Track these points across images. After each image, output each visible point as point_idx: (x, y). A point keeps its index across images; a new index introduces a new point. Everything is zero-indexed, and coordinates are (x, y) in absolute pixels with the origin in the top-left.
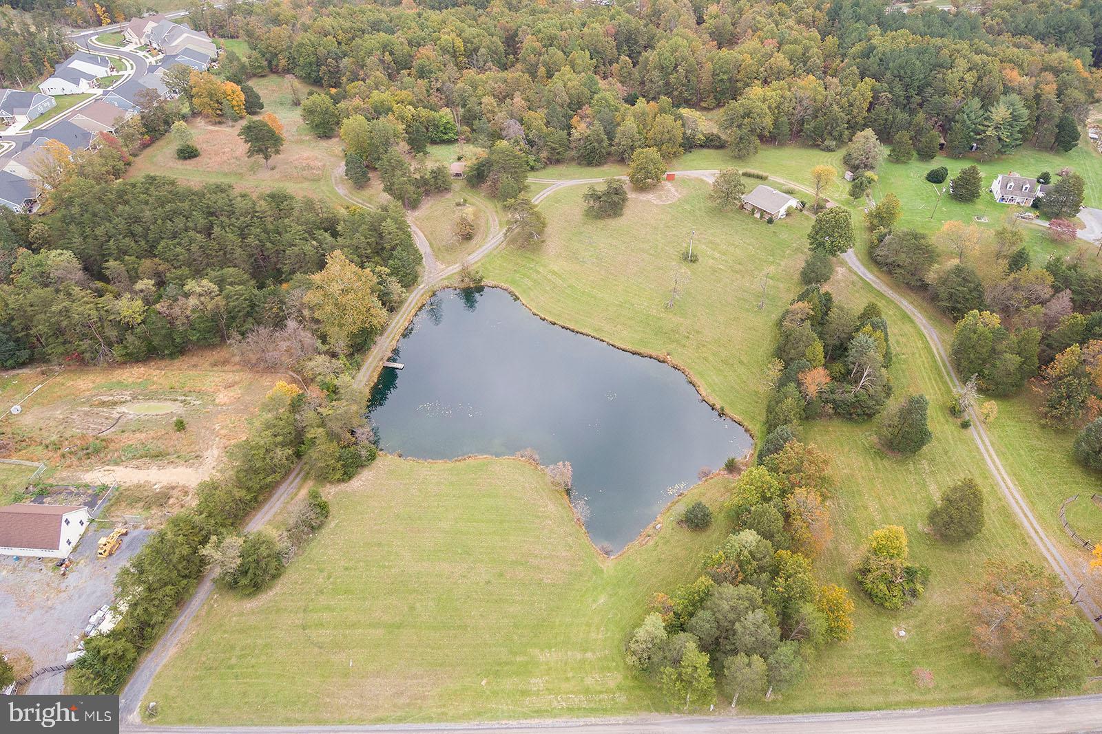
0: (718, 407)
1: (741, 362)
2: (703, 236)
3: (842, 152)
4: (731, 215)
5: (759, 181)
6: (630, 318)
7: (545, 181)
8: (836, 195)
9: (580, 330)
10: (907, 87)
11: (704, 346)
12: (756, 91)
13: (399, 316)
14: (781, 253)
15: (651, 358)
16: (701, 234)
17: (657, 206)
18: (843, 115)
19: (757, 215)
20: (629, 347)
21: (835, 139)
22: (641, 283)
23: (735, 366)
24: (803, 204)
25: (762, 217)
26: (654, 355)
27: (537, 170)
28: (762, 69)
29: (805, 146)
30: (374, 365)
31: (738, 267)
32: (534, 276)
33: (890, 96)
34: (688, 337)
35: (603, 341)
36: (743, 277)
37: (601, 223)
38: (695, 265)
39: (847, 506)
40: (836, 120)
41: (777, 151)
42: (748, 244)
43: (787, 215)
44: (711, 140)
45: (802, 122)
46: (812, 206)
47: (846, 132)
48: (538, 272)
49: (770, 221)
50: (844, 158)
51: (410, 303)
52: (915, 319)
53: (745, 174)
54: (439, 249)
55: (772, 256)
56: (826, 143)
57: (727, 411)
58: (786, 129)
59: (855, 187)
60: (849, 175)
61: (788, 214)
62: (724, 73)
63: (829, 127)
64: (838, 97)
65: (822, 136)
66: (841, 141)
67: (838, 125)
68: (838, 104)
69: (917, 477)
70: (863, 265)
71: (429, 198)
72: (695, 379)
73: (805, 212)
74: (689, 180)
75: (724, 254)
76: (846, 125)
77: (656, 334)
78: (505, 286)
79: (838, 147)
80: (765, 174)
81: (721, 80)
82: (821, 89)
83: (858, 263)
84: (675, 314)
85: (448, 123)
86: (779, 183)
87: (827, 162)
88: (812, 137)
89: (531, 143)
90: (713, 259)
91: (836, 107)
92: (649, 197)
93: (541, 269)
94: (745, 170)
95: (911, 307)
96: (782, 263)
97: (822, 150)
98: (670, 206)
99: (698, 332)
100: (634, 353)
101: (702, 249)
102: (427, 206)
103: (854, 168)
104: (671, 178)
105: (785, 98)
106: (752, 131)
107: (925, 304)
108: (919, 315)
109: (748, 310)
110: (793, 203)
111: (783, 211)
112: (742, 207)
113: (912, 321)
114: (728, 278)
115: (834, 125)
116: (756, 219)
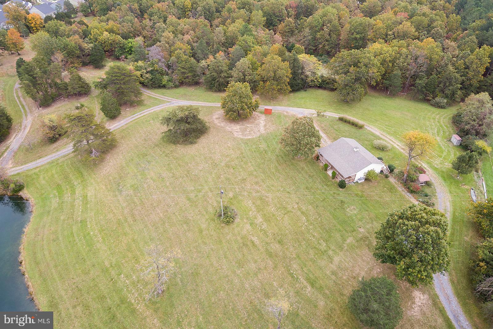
2: (257, 187)
3: (452, 111)
4: (302, 164)
5: (353, 129)
7: (165, 98)
8: (437, 162)
12: (376, 47)
14: (340, 239)
16: (257, 183)
17: (234, 139)
18: (458, 76)
19: (330, 173)
21: (447, 97)
24: (391, 169)
25: (333, 176)
27: (169, 88)
28: (390, 33)
29: (415, 99)
31: (275, 247)
36: (275, 267)
38: (226, 229)
40: (449, 79)
41: (387, 100)
42: (303, 213)
43: (366, 179)
44: (328, 83)
45: (415, 77)
46: (402, 173)
47: (459, 92)
49: (342, 185)
50: (453, 118)
53: (341, 119)
55: (326, 241)
56: (438, 99)
58: (398, 82)
59: (461, 160)
60: (456, 139)
61: (368, 179)
62: (358, 33)
63: (442, 85)
64: (455, 59)
65: (433, 92)
66: (452, 100)
67: (451, 84)
68: (453, 65)
73: (392, 180)
74: (286, 116)
75: (268, 220)
76: (459, 86)
79: (449, 105)
80: (360, 122)
81: (356, 39)
82: (439, 50)
86: (373, 135)
87: (434, 119)
88: (422, 92)
90: (251, 224)
91: (451, 68)
92: (236, 129)
94: (342, 115)
96: (336, 259)
97: (432, 105)
98: (246, 142)
103: (463, 133)
104: (268, 112)
105: (401, 55)
106: (357, 80)
110: (378, 167)
111: (360, 175)
112: (317, 158)
114: (256, 262)
115: (448, 84)
116: (327, 175)
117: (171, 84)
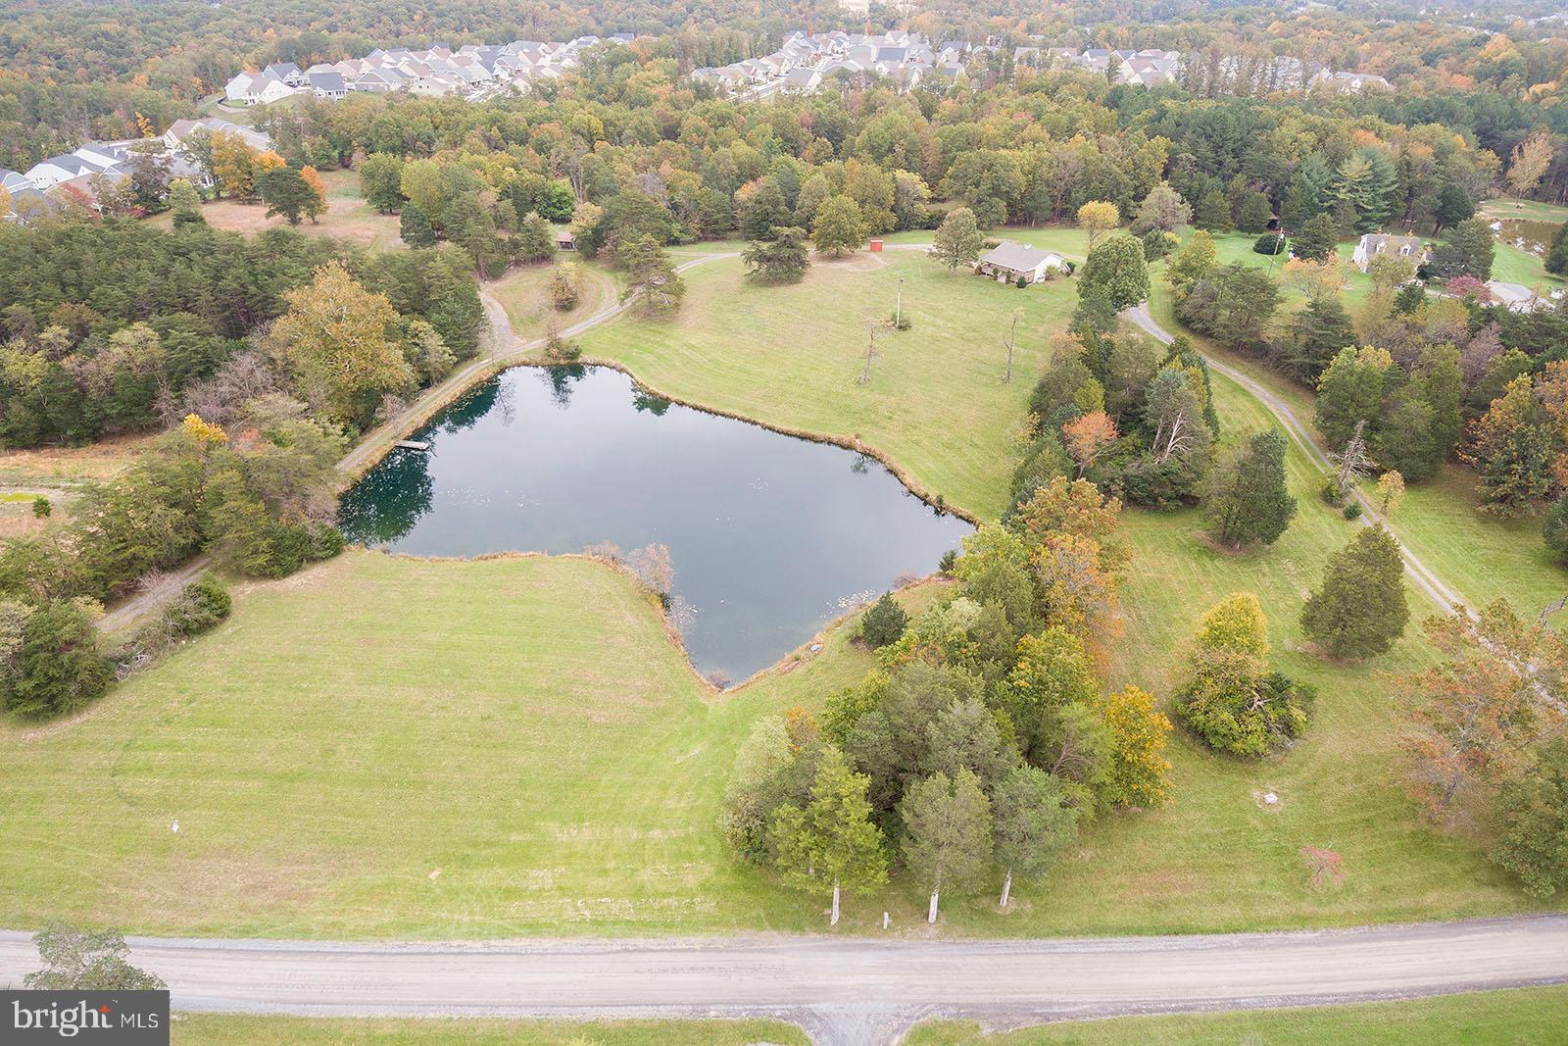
0: (933, 497)
1: (974, 445)
2: (920, 301)
4: (963, 280)
6: (803, 396)
7: (695, 254)
9: (721, 410)
10: (1217, 148)
11: (915, 427)
13: (438, 392)
14: (1038, 318)
15: (829, 443)
16: (917, 298)
17: (853, 273)
18: (1127, 179)
19: (1002, 280)
20: (795, 429)
22: (820, 355)
23: (964, 450)
24: (1072, 267)
25: (1008, 282)
26: (834, 437)
27: (686, 243)
30: (379, 444)
31: (972, 335)
32: (659, 350)
33: (1194, 158)
34: (890, 418)
35: (755, 423)
36: (980, 346)
37: (768, 292)
38: (906, 334)
39: (1153, 618)
41: (1035, 232)
42: (988, 310)
43: (1046, 277)
45: (1068, 192)
48: (668, 347)
49: (1022, 284)
51: (460, 379)
52: (1252, 391)
54: (522, 321)
57: (946, 501)
58: (1045, 201)
61: (1049, 276)
64: (1119, 159)
67: (1119, 193)
68: (1118, 166)
69: (1276, 580)
70: (1167, 330)
71: (520, 269)
72: (899, 466)
73: (1073, 275)
74: (902, 251)
75: (951, 320)
76: (1132, 193)
77: (840, 414)
78: (613, 363)
82: (1094, 149)
83: (1157, 328)
84: (872, 390)
85: (565, 194)
89: (675, 207)
90: (934, 326)
91: (1115, 169)
92: (843, 265)
93: (672, 343)
95: (1244, 378)
96: (1040, 329)
98: (873, 273)
99: (906, 411)
100: (803, 437)
101: (915, 316)
102: (515, 277)
104: (876, 249)
105: (1042, 161)
107: (1267, 375)
108: (1259, 388)
109: (986, 385)
110: (1056, 261)
111: (1039, 272)
112: (980, 270)
113: (1245, 393)
114: (956, 348)
115: (1115, 193)
116: (1000, 284)
117: (686, 237)
